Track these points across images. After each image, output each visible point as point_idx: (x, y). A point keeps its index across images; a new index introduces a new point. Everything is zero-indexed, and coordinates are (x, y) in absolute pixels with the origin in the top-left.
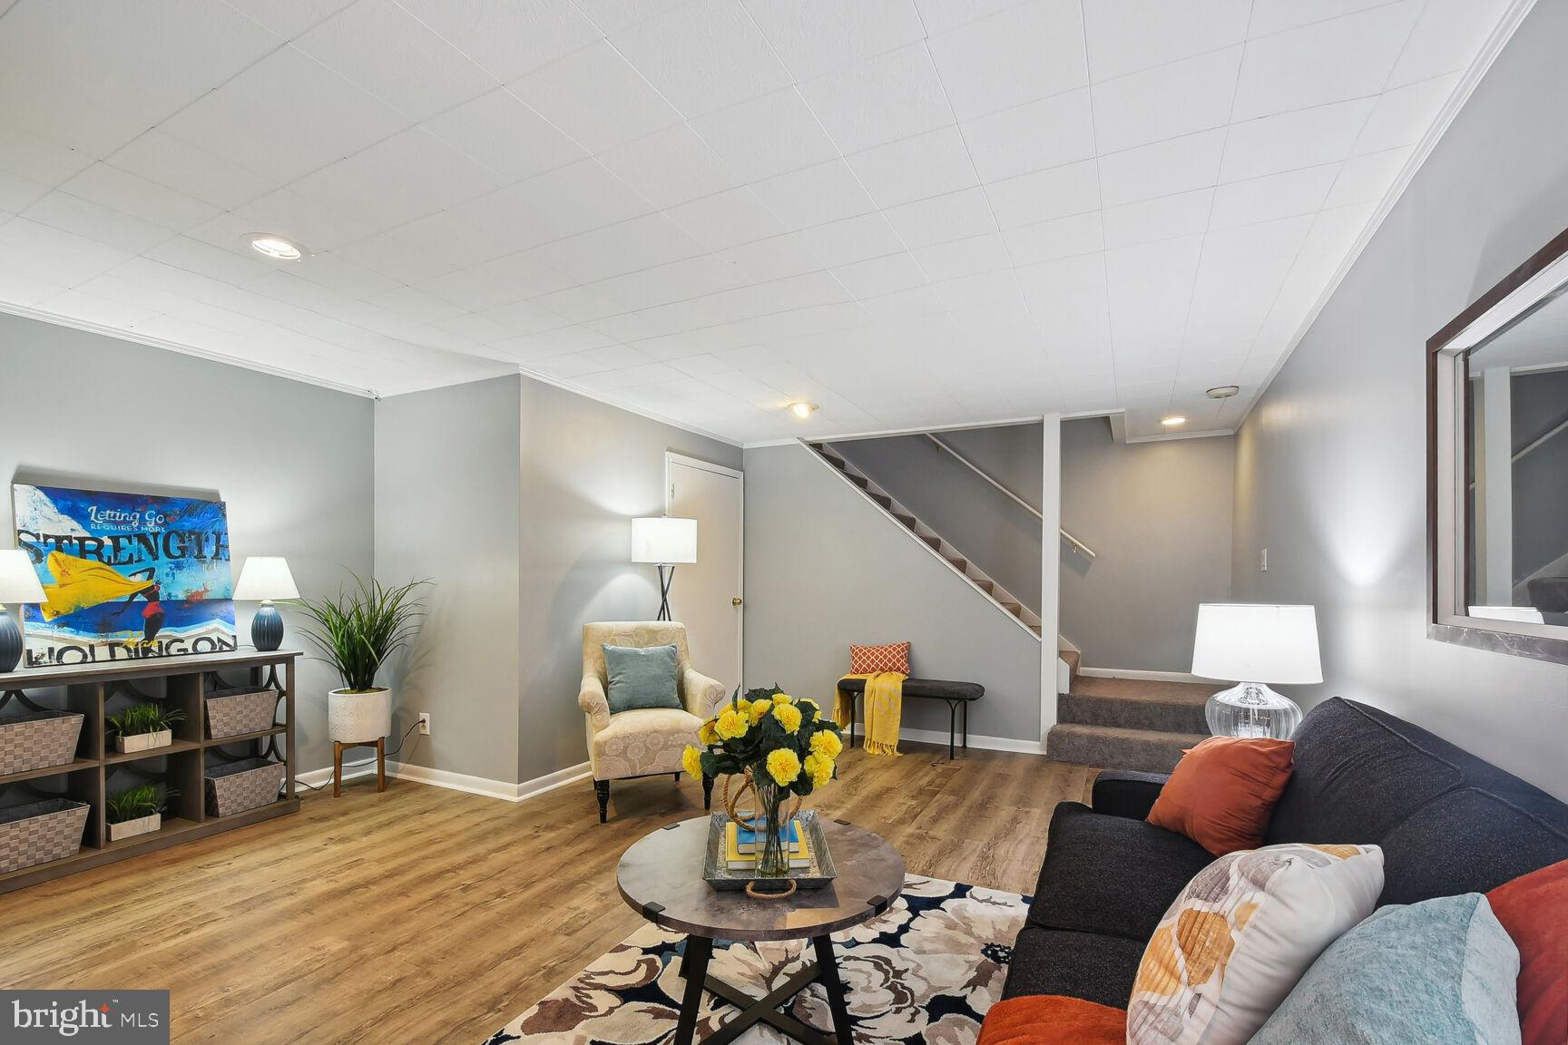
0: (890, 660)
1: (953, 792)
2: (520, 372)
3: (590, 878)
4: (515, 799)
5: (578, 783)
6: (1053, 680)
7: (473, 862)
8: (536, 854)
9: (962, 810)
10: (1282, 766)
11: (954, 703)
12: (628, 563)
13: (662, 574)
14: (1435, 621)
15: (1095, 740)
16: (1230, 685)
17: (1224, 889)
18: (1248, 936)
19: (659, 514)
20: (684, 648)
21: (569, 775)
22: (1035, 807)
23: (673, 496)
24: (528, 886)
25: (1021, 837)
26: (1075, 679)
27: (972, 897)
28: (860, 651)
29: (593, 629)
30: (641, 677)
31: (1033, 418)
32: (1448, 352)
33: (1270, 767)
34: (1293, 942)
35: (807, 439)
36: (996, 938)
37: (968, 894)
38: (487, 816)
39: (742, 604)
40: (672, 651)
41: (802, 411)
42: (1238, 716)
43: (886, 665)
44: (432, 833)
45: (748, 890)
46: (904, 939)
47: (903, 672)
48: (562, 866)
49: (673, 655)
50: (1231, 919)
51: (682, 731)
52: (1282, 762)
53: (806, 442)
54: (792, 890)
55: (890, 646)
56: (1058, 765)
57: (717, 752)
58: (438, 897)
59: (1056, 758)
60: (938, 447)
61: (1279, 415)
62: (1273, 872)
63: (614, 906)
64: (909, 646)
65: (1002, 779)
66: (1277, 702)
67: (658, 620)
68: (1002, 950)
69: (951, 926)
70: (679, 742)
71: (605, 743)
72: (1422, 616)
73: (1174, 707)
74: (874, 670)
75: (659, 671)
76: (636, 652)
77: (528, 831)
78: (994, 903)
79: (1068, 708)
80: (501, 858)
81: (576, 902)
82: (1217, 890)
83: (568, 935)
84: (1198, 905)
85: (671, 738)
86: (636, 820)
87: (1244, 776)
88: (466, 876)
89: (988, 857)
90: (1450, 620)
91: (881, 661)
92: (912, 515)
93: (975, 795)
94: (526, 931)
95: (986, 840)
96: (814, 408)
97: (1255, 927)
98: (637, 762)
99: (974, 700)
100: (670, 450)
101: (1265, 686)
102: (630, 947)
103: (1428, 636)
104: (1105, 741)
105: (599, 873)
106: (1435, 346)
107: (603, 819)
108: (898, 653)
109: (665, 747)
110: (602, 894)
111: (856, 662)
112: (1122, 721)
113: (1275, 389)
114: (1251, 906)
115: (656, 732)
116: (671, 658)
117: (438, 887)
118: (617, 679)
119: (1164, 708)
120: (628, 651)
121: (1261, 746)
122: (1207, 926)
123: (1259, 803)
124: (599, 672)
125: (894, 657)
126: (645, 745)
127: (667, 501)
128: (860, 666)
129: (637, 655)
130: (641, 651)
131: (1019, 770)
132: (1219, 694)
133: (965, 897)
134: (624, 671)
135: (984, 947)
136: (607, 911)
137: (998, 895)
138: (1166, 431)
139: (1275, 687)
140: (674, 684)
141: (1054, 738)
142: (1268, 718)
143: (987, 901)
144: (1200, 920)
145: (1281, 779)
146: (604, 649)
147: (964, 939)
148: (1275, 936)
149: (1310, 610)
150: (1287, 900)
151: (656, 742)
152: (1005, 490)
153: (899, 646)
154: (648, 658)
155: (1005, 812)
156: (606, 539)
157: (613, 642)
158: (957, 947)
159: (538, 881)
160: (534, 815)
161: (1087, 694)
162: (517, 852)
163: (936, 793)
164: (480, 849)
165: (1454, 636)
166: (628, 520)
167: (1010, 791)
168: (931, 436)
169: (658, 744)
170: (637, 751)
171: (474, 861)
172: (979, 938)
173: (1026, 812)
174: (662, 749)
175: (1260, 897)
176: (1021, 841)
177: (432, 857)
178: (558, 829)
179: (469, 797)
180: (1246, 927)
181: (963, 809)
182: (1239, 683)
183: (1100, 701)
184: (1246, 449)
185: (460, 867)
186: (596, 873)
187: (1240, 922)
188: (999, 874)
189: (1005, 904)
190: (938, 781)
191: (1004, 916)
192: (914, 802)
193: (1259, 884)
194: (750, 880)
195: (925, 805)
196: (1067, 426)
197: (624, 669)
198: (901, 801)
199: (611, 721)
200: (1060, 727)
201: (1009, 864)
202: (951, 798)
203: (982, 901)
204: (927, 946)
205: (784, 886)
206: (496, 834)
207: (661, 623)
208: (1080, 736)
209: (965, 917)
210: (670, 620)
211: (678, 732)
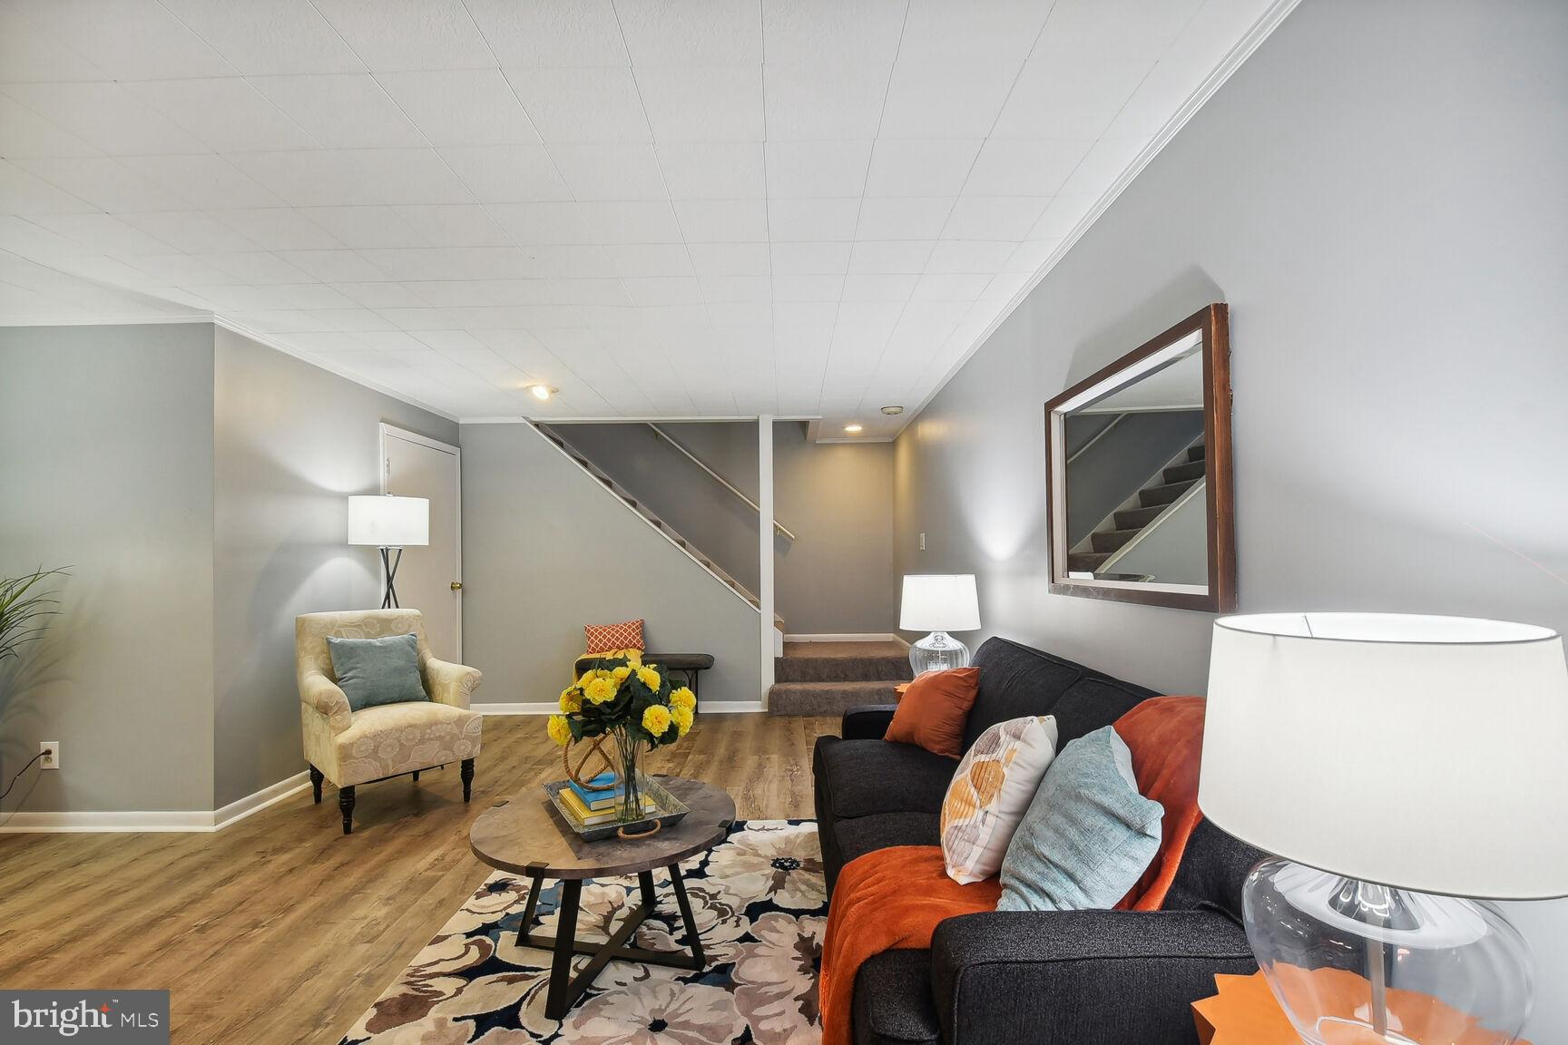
0: (626, 638)
1: (701, 752)
2: (215, 321)
3: (363, 887)
4: (212, 829)
5: (285, 802)
6: (771, 645)
7: (193, 902)
8: (278, 880)
9: (714, 767)
10: (973, 685)
11: (688, 672)
12: (343, 545)
13: (386, 559)
14: (1053, 582)
15: (805, 693)
16: (924, 634)
17: (998, 744)
18: (1012, 769)
19: (373, 491)
20: (423, 637)
21: (276, 793)
22: (772, 754)
23: (388, 472)
24: (288, 910)
25: (770, 778)
26: (787, 645)
27: (749, 829)
28: (596, 630)
29: (310, 621)
30: (380, 670)
31: (752, 418)
32: (1056, 412)
33: (964, 686)
34: (1033, 767)
35: (533, 419)
36: (779, 854)
37: (745, 827)
38: (179, 853)
39: (460, 587)
40: (413, 640)
41: (541, 393)
42: (931, 656)
43: (622, 642)
44: (108, 885)
45: (620, 833)
46: (707, 870)
47: (639, 648)
48: (321, 884)
49: (413, 644)
50: (1003, 761)
51: (442, 723)
52: (972, 682)
53: (531, 422)
54: (659, 827)
55: (625, 625)
56: (778, 718)
57: (579, 718)
58: (167, 945)
59: (776, 713)
60: (657, 434)
61: (931, 430)
62: (1025, 727)
63: (409, 907)
64: (642, 624)
65: (737, 736)
66: (954, 644)
67: (383, 608)
68: (786, 862)
69: (741, 853)
70: (438, 734)
71: (352, 744)
72: (1046, 578)
73: (862, 660)
74: (610, 648)
75: (402, 663)
76: (370, 643)
77: (250, 859)
78: (768, 830)
79: (784, 669)
80: (231, 892)
81: (360, 913)
82: (994, 746)
83: (368, 942)
84: (983, 758)
85: (429, 731)
86: (387, 825)
87: (949, 694)
88: (195, 916)
89: (750, 798)
90: (1061, 581)
91: (617, 639)
92: (634, 499)
93: (721, 751)
94: (313, 950)
95: (743, 785)
96: (554, 391)
97: (1016, 763)
98: (390, 762)
99: (708, 668)
100: (382, 421)
101: (946, 636)
102: (450, 936)
103: (1049, 592)
104: (815, 695)
105: (371, 881)
106: (1050, 406)
107: (347, 830)
108: (633, 630)
109: (422, 741)
110: (388, 899)
111: (592, 642)
112: (824, 676)
113: (930, 410)
114: (1013, 751)
115: (411, 726)
116: (413, 647)
117: (160, 935)
118: (350, 674)
119: (855, 662)
120: (361, 642)
121: (960, 673)
122: (989, 769)
123: (961, 712)
124: (323, 669)
125: (629, 634)
126: (399, 741)
127: (382, 477)
128: (597, 645)
129: (371, 646)
130: (377, 642)
131: (749, 727)
132: (920, 641)
133: (744, 830)
134: (358, 665)
135: (772, 862)
136: (403, 911)
137: (768, 824)
138: (846, 435)
139: (952, 634)
140: (418, 674)
141: (774, 697)
142: (951, 656)
143: (763, 829)
144: (985, 766)
145: (973, 694)
146: (329, 643)
147: (755, 860)
148: (1024, 765)
149: (971, 578)
150: (1033, 743)
151: (410, 737)
152: (719, 478)
153: (633, 624)
154: (386, 650)
155: (750, 762)
156: (317, 519)
157: (338, 634)
158: (750, 867)
159: (299, 902)
160: (248, 842)
161: (796, 656)
162: (249, 881)
163: (687, 755)
164: (197, 886)
165: (1064, 590)
166: (344, 497)
167: (747, 745)
168: (653, 427)
169: (414, 739)
170: (389, 749)
171: (194, 900)
172: (766, 857)
173: (768, 758)
174: (417, 744)
175: (1018, 744)
176: (771, 782)
177: (128, 907)
178: (291, 849)
179: (138, 837)
180: (1011, 764)
181: (716, 763)
182: (929, 633)
183: (807, 661)
184: (903, 454)
185: (182, 908)
186: (367, 882)
187: (1008, 760)
188: (763, 808)
189: (776, 829)
190: (685, 745)
191: (780, 837)
192: (671, 765)
193: (1017, 737)
194: (619, 827)
195: (682, 765)
196: (778, 426)
197: (358, 663)
198: (659, 765)
199: (353, 719)
200: (778, 686)
201: (768, 800)
202: (702, 757)
203: (758, 830)
204: (729, 872)
205: (648, 826)
206: (207, 868)
207: (386, 610)
208: (795, 692)
209: (749, 845)
210: (397, 607)
211: (436, 724)
